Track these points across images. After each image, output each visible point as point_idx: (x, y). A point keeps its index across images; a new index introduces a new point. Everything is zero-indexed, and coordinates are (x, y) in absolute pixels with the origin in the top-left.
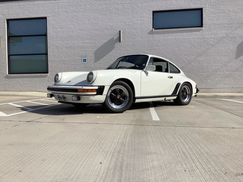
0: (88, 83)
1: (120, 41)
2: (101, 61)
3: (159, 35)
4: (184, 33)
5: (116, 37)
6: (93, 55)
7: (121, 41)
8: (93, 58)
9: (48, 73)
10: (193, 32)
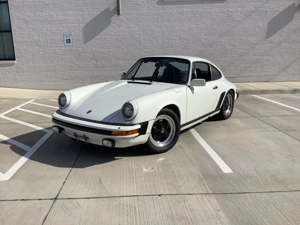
0: (125, 119)
1: (119, 14)
2: (92, 42)
3: (172, 6)
4: (204, 5)
5: (113, 7)
6: (81, 34)
7: (121, 14)
8: (81, 38)
9: (14, 59)
10: (215, 3)
